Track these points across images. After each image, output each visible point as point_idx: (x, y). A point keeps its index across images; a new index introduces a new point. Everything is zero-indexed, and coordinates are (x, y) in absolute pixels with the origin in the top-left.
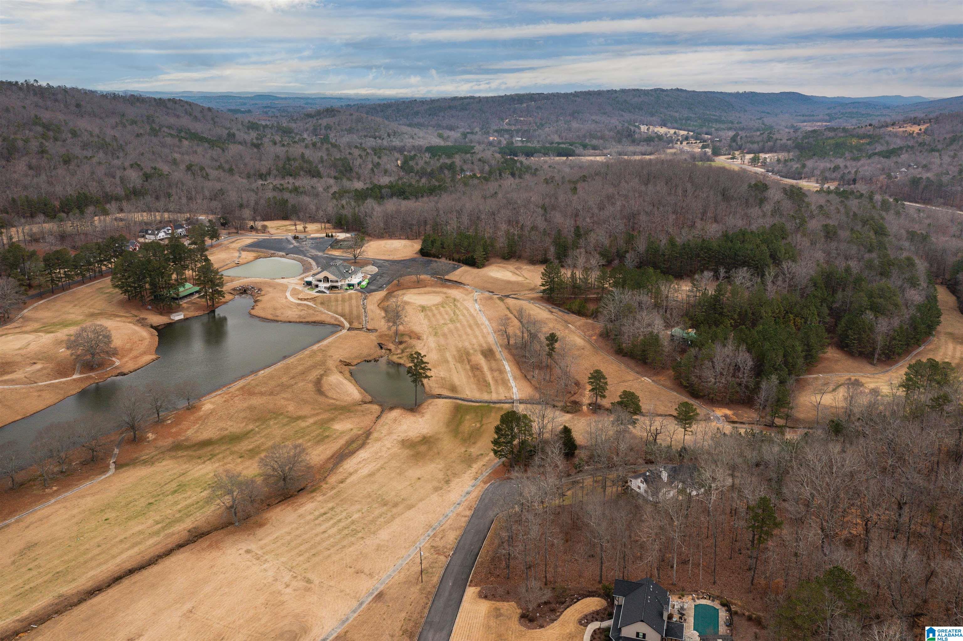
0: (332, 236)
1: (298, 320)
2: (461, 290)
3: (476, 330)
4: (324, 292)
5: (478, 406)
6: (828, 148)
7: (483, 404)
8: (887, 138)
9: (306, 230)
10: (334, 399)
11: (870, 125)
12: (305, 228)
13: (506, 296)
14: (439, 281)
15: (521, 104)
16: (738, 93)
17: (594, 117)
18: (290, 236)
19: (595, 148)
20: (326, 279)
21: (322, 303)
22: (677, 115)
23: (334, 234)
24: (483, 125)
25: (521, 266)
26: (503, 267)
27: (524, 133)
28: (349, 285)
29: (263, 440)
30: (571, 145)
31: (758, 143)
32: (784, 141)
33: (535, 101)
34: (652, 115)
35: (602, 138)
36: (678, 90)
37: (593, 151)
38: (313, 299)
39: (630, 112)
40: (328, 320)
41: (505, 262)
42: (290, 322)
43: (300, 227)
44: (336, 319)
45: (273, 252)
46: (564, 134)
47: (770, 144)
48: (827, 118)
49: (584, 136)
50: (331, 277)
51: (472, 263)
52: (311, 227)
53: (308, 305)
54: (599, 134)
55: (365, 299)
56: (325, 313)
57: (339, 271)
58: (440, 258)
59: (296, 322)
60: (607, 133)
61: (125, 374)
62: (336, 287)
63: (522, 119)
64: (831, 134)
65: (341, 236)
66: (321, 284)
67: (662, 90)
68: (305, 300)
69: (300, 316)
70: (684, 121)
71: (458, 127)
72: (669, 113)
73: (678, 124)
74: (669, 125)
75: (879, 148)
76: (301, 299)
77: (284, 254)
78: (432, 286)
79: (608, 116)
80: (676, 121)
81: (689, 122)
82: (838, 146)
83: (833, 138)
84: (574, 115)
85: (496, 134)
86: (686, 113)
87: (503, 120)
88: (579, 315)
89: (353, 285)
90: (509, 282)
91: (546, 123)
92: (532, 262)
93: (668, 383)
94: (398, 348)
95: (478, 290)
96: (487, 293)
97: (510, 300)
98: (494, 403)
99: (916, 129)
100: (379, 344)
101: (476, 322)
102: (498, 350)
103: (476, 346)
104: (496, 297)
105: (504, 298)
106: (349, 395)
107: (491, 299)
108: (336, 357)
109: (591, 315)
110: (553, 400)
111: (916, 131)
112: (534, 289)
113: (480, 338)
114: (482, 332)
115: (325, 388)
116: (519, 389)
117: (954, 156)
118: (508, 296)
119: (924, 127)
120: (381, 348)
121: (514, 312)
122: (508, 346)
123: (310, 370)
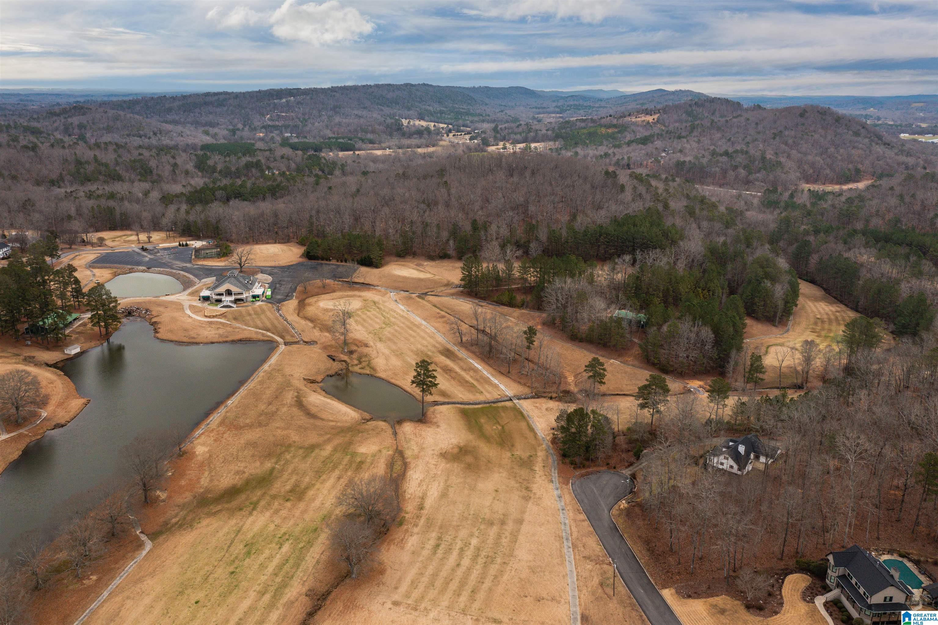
0: (187, 245)
1: (221, 340)
2: (374, 292)
3: (418, 331)
4: (231, 307)
5: (482, 408)
6: (583, 136)
7: (485, 405)
8: (633, 127)
9: (151, 239)
10: (332, 421)
11: (610, 116)
12: (149, 238)
13: (423, 294)
14: (345, 285)
15: (281, 99)
16: (474, 87)
17: (356, 112)
18: (135, 247)
19: (371, 142)
20: (229, 293)
21: (235, 319)
22: (431, 108)
23: (188, 242)
24: (245, 122)
25: (422, 262)
26: (403, 265)
27: (294, 129)
28: (254, 297)
29: (294, 478)
30: (351, 140)
31: (520, 133)
32: (544, 131)
33: (294, 97)
34: (409, 109)
35: (373, 132)
36: (424, 85)
37: (371, 145)
38: (223, 315)
39: (388, 106)
40: (254, 336)
41: (401, 260)
42: (212, 343)
43: (143, 237)
44: (263, 335)
45: (129, 267)
46: (335, 129)
47: (532, 134)
48: (557, 110)
49: (356, 130)
50: (234, 289)
51: (368, 263)
52: (156, 236)
53: (221, 323)
54: (370, 128)
55: (279, 310)
56: (245, 329)
57: (240, 282)
58: (330, 260)
59: (220, 342)
60: (377, 127)
61: (62, 426)
62: (242, 300)
63: (284, 114)
64: (583, 125)
65: (198, 244)
66: (224, 298)
67: (412, 85)
68: (214, 317)
69: (220, 336)
70: (439, 115)
71: (218, 124)
72: (424, 107)
73: (436, 117)
74: (426, 118)
75: (629, 137)
76: (209, 317)
77: (144, 268)
78: (340, 290)
79: (369, 111)
80: (432, 115)
81: (443, 115)
82: (590, 135)
83: (584, 128)
84: (336, 109)
85: (263, 130)
86: (438, 107)
87: (263, 115)
88: (510, 306)
89: (258, 296)
90: (420, 280)
91: (309, 118)
92: (431, 258)
93: (636, 363)
94: (351, 359)
95: (392, 290)
96: (402, 292)
97: (431, 298)
98: (494, 402)
99: (650, 119)
100: (329, 356)
101: (412, 323)
102: (455, 349)
103: (430, 347)
104: (414, 295)
105: (423, 296)
106: (345, 414)
107: (410, 298)
108: (297, 375)
109: (522, 306)
110: (544, 392)
111: (651, 121)
112: (448, 284)
113: (428, 339)
114: (426, 332)
115: (314, 410)
116: (506, 386)
117: (699, 142)
118: (426, 294)
119: (656, 117)
120: (334, 360)
121: (444, 309)
122: (462, 344)
123: (281, 393)
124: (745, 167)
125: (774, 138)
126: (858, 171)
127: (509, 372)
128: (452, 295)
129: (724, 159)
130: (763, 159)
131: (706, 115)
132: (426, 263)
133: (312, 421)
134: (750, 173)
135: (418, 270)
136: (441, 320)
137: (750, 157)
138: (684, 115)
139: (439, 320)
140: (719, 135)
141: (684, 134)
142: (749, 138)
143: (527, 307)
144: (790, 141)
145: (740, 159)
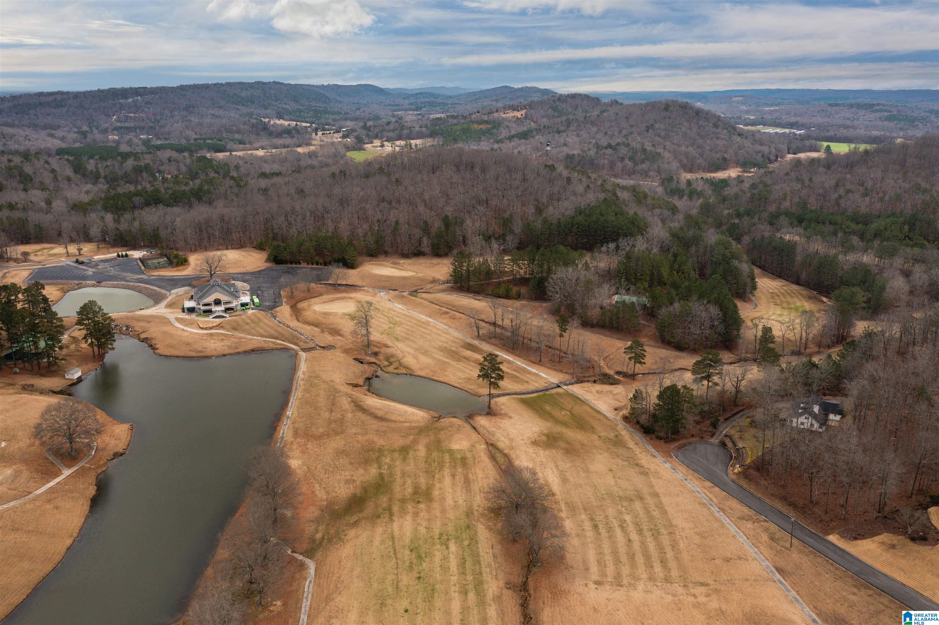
0: (127, 255)
1: (232, 351)
2: (362, 293)
3: (430, 328)
4: (223, 317)
5: (538, 396)
6: (458, 133)
7: (539, 394)
8: (506, 123)
9: (82, 252)
11: (478, 112)
12: (80, 250)
13: (413, 292)
14: (329, 287)
15: (126, 98)
16: (323, 85)
17: (211, 111)
19: (241, 142)
20: (218, 302)
21: (234, 329)
22: (287, 106)
23: (128, 253)
24: (90, 123)
25: (398, 261)
26: (379, 265)
27: (150, 130)
28: (243, 305)
29: (409, 480)
30: (219, 140)
31: (393, 131)
32: (417, 129)
33: (141, 96)
34: (266, 108)
35: (238, 132)
36: (275, 83)
37: (242, 146)
38: (219, 326)
39: (244, 105)
40: (265, 345)
41: (375, 259)
42: (224, 355)
43: (72, 249)
44: (274, 343)
46: (197, 130)
47: (406, 131)
48: (413, 107)
49: (219, 131)
50: (224, 298)
52: (87, 248)
53: (222, 334)
54: (234, 128)
55: (275, 317)
56: (251, 339)
58: (300, 263)
59: (232, 354)
60: (242, 126)
61: (122, 454)
62: (232, 309)
63: (131, 115)
64: (455, 121)
65: (137, 254)
66: (214, 308)
67: (263, 83)
68: (211, 328)
69: (230, 347)
70: (298, 113)
71: (59, 126)
72: (280, 105)
73: (297, 115)
74: (285, 117)
75: (504, 133)
76: (206, 329)
77: (94, 282)
78: (327, 293)
79: (225, 110)
80: (291, 114)
81: (302, 114)
82: (465, 131)
83: (457, 124)
84: (189, 109)
85: (115, 132)
86: (296, 106)
87: (108, 116)
89: (247, 304)
90: (404, 278)
91: (161, 119)
92: (405, 256)
93: (652, 343)
94: (379, 360)
95: (380, 290)
96: (391, 292)
97: (424, 295)
98: (547, 390)
99: (518, 114)
100: (354, 359)
101: (418, 321)
102: (476, 342)
103: (450, 343)
104: (405, 294)
105: (414, 293)
106: (413, 414)
107: (403, 297)
108: (337, 380)
109: (518, 297)
110: (585, 377)
111: (519, 116)
112: (434, 281)
113: (444, 335)
114: (438, 329)
115: (380, 414)
116: (546, 374)
117: (578, 135)
118: (416, 291)
119: (523, 112)
120: (362, 363)
121: (442, 305)
122: (479, 337)
123: (334, 399)
124: (630, 159)
125: (647, 131)
126: (725, 160)
127: (540, 361)
128: (443, 291)
129: (609, 151)
130: (644, 150)
131: (570, 110)
132: (402, 262)
133: (384, 424)
134: (636, 164)
135: (397, 268)
136: (447, 316)
137: (633, 149)
138: (550, 110)
139: (444, 316)
140: (594, 129)
141: (562, 128)
142: (624, 132)
143: (524, 298)
144: (662, 133)
145: (623, 151)
